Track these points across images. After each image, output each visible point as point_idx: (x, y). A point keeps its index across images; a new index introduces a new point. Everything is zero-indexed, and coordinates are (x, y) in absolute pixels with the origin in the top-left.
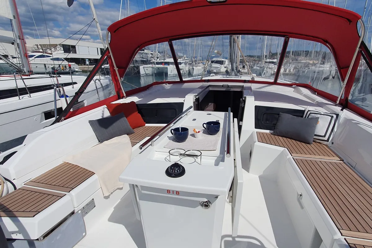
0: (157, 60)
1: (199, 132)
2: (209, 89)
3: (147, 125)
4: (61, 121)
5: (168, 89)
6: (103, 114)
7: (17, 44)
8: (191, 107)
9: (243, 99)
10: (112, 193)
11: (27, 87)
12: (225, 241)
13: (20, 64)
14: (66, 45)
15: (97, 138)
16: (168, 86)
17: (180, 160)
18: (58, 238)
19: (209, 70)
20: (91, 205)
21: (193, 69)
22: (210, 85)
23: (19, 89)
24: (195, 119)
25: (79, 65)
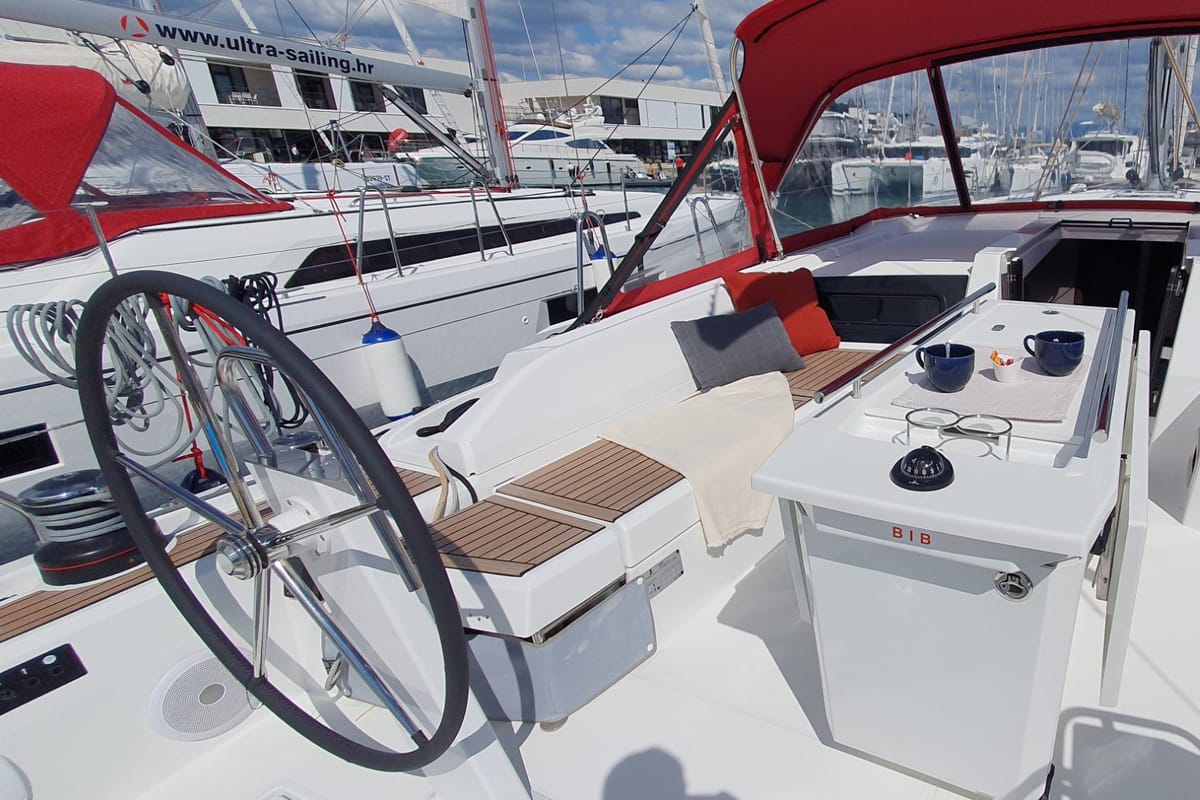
0: (887, 142)
1: (1009, 362)
2: (1060, 232)
3: (844, 345)
4: (596, 321)
5: (919, 233)
6: (713, 305)
7: (480, 94)
8: (990, 288)
9: (1183, 268)
10: (730, 542)
11: (504, 223)
12: (1078, 728)
13: (485, 158)
14: (611, 98)
15: (694, 377)
16: (918, 224)
17: (941, 444)
18: (581, 649)
19: (1068, 175)
20: (670, 569)
21: (1012, 171)
22: (1063, 221)
23: (484, 230)
24: (1002, 327)
25: (646, 162)
